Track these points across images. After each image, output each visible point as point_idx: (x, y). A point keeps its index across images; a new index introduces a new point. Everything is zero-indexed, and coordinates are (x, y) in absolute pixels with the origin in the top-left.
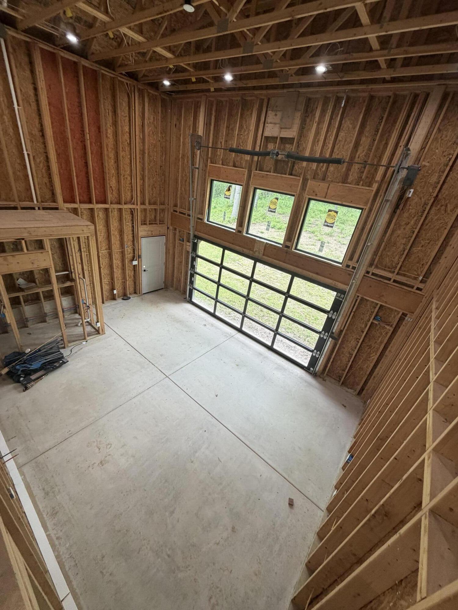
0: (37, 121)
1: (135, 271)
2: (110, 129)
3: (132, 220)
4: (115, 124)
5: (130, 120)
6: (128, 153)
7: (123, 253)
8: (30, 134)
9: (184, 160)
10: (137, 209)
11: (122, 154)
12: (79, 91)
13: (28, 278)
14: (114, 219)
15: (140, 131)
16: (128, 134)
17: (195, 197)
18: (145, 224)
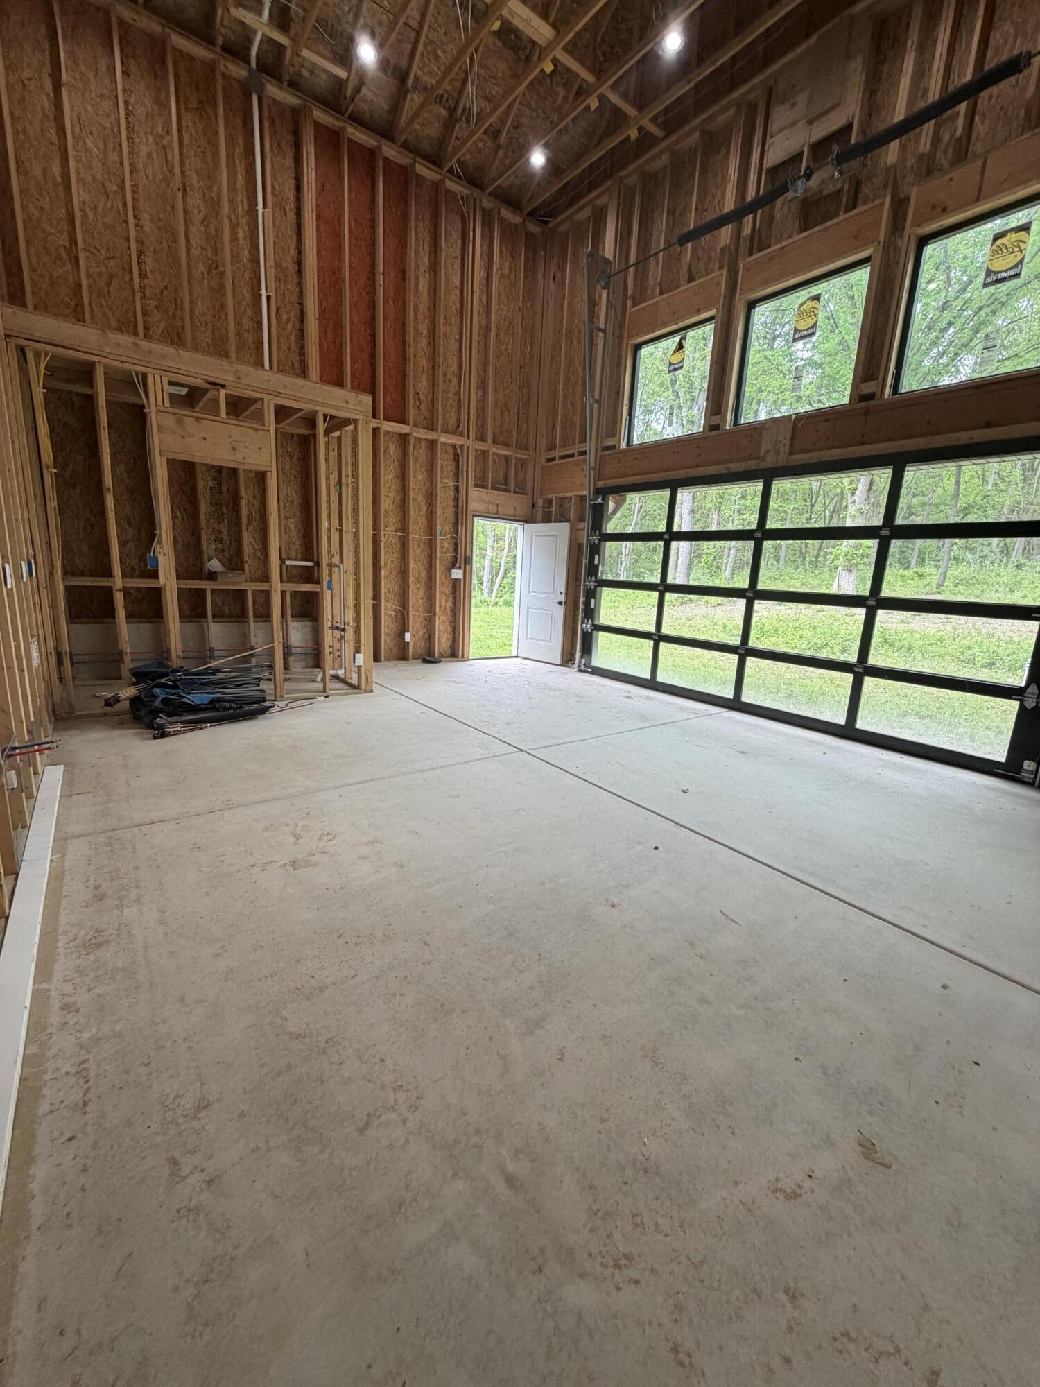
0: (293, 244)
1: (455, 598)
2: (424, 276)
3: (457, 474)
4: (434, 268)
5: (463, 265)
6: (456, 330)
7: (431, 546)
8: (278, 265)
9: (571, 342)
10: (468, 448)
11: (442, 329)
12: (373, 201)
13: (230, 560)
14: (418, 465)
15: (481, 291)
16: (458, 292)
17: (597, 397)
18: (483, 487)
